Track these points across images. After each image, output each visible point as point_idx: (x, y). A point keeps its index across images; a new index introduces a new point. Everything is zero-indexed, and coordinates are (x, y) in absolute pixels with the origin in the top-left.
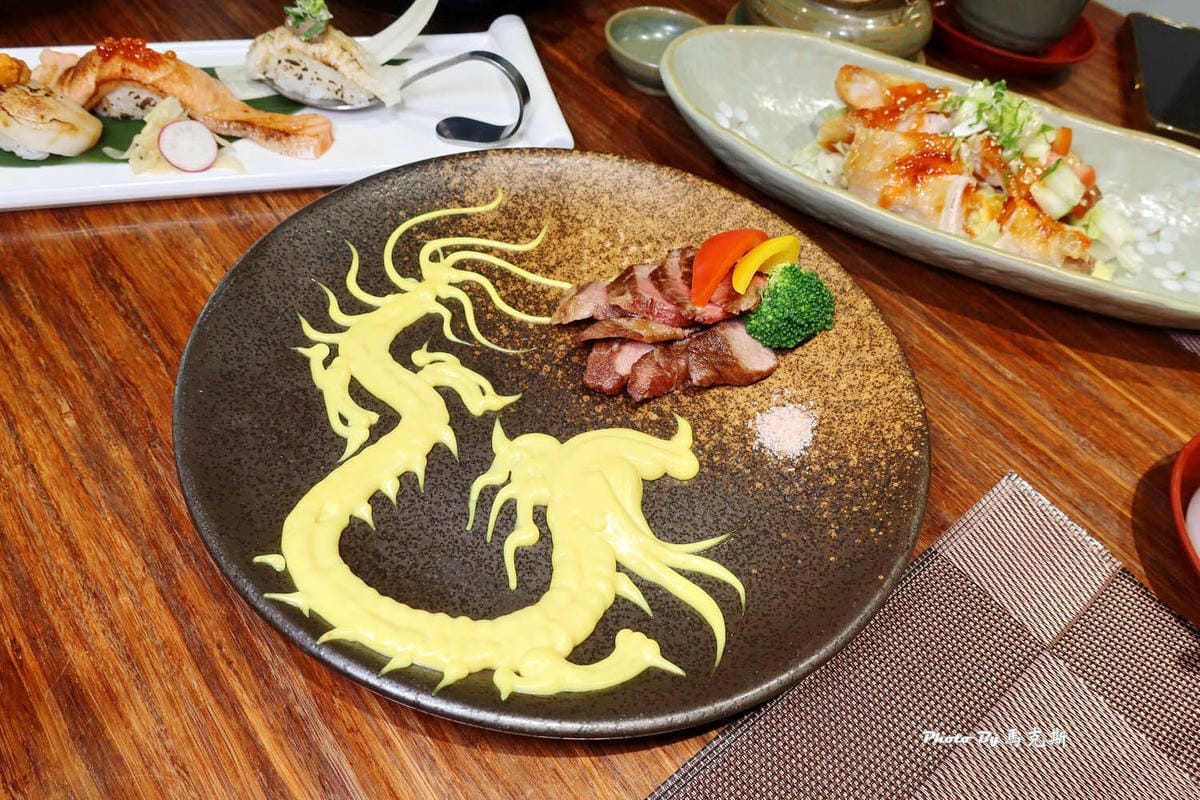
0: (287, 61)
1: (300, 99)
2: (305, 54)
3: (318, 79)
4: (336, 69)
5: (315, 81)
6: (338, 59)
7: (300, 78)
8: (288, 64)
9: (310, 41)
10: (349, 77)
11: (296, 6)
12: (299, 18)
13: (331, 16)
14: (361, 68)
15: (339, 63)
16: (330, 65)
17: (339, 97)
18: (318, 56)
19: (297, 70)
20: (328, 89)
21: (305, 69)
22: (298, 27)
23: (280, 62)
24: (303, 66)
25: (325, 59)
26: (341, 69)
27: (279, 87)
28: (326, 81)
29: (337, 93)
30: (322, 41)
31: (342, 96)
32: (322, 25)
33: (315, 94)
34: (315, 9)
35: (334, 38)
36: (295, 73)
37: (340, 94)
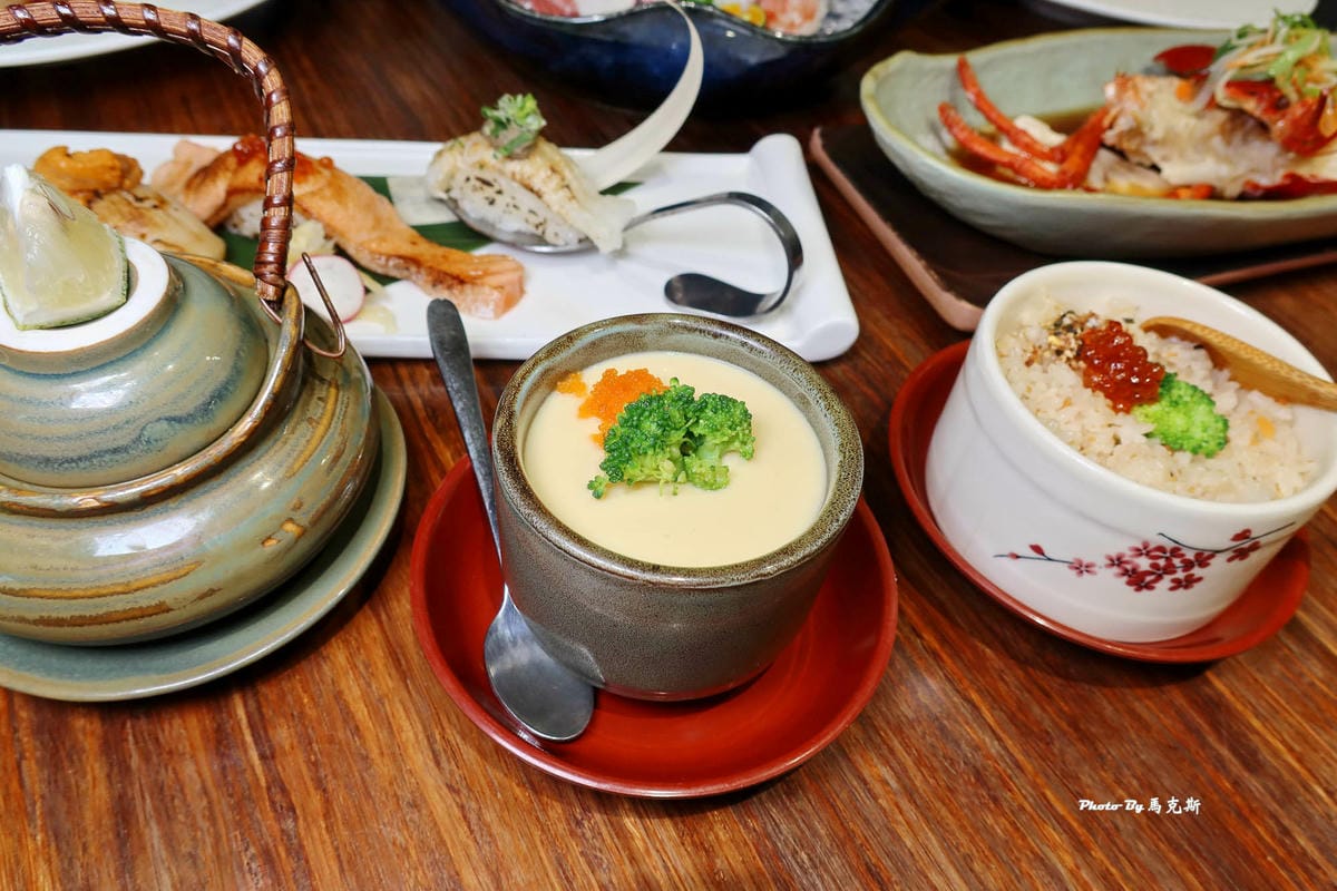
0: (479, 179)
1: (486, 230)
2: (502, 173)
3: (515, 206)
4: (539, 195)
5: (512, 209)
6: (545, 182)
7: (492, 202)
8: (478, 184)
9: (510, 157)
10: (555, 208)
11: (496, 109)
12: (502, 124)
13: (544, 124)
14: (574, 197)
15: (544, 189)
16: (532, 190)
17: (539, 232)
18: (518, 177)
19: (489, 192)
20: (527, 221)
21: (499, 192)
22: (497, 137)
23: (468, 179)
24: (497, 187)
25: (527, 182)
26: (547, 197)
27: (464, 212)
28: (524, 209)
29: (537, 227)
30: (527, 157)
31: (543, 233)
32: (530, 136)
33: (509, 223)
34: (522, 114)
35: (544, 153)
36: (487, 195)
37: (541, 229)
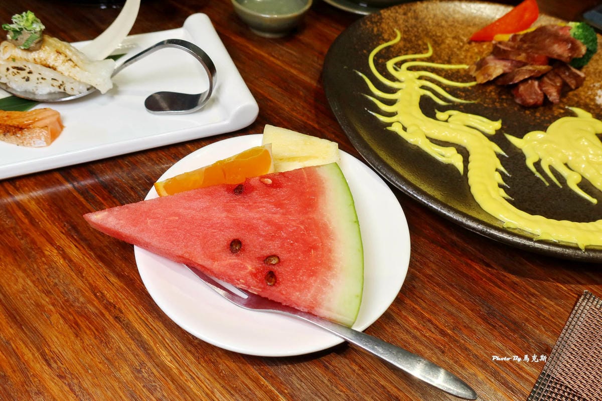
0: (14, 68)
1: (31, 97)
2: (27, 61)
3: (42, 78)
4: (54, 69)
5: (41, 80)
6: (55, 60)
7: (28, 80)
8: (15, 71)
9: (28, 50)
10: (66, 74)
11: (11, 23)
12: (18, 32)
13: (43, 27)
14: (76, 65)
15: (56, 64)
16: (49, 67)
17: (62, 90)
18: (38, 61)
19: (24, 74)
20: (52, 85)
21: (30, 73)
22: (17, 40)
23: (8, 69)
24: (28, 70)
25: (45, 63)
26: (59, 69)
27: (13, 89)
28: (49, 79)
29: (59, 87)
30: (40, 48)
31: (64, 90)
32: (38, 35)
33: (43, 90)
34: (29, 24)
35: (50, 45)
36: (23, 76)
37: (62, 88)
